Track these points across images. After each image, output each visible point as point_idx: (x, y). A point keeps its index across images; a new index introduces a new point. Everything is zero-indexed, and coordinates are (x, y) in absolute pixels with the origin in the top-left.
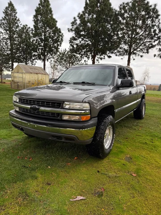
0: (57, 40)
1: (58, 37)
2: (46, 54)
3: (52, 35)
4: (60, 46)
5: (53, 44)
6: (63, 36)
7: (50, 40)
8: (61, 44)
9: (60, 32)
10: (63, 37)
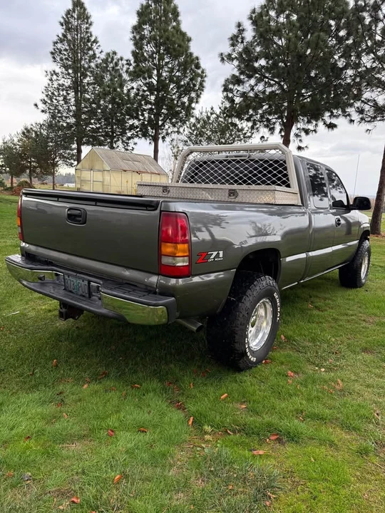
0: (190, 87)
1: (191, 80)
2: (160, 123)
3: (177, 74)
4: (197, 102)
5: (179, 97)
6: (206, 76)
7: (171, 87)
8: (198, 96)
9: (198, 66)
10: (206, 79)
